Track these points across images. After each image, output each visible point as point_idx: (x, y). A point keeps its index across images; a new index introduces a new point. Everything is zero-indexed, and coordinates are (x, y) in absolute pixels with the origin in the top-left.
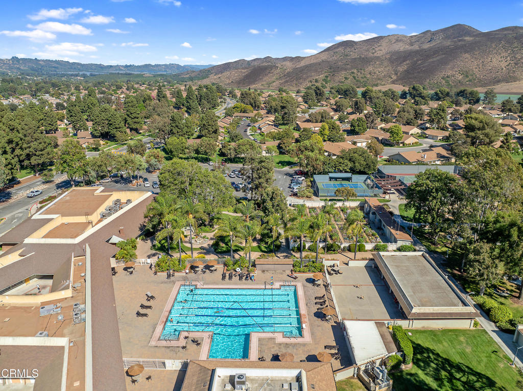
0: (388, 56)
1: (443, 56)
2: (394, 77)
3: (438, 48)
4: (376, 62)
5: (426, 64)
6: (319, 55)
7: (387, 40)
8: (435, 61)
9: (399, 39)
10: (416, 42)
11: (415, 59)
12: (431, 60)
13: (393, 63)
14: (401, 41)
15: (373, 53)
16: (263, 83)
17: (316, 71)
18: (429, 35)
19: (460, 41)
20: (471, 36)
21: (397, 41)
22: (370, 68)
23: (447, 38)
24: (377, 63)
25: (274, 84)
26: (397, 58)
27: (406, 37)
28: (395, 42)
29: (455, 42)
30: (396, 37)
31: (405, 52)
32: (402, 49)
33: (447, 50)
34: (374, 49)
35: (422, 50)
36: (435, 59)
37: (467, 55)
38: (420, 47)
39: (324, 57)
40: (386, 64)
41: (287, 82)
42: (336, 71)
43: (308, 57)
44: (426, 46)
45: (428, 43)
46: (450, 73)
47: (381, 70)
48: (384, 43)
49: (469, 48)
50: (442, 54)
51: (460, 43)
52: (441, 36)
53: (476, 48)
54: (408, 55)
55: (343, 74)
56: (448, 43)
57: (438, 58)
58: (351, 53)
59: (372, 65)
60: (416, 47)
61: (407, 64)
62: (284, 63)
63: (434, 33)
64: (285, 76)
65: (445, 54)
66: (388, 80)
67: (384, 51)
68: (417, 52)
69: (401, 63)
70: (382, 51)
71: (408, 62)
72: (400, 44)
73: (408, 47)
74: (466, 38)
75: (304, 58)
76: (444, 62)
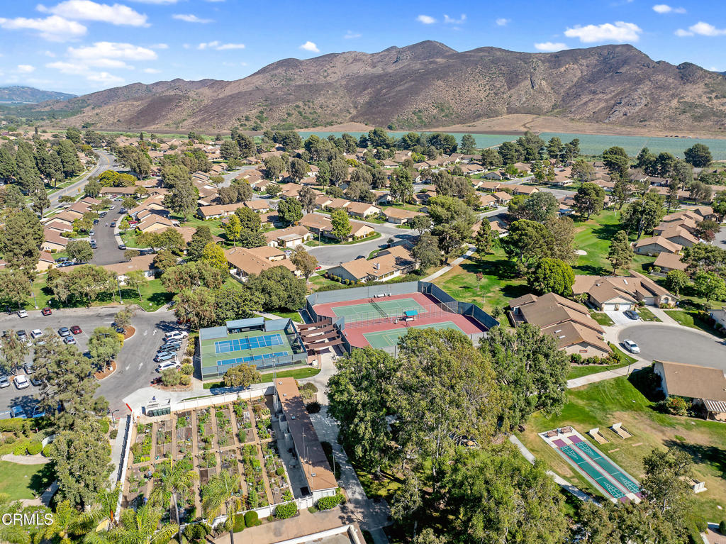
0: (344, 82)
1: (413, 83)
2: (354, 112)
3: (406, 72)
4: (328, 91)
5: (393, 94)
6: (250, 79)
7: (342, 60)
8: (403, 90)
9: (357, 58)
10: (379, 62)
11: (379, 87)
12: (399, 88)
13: (351, 92)
14: (359, 60)
15: (325, 77)
16: (167, 122)
17: (246, 104)
18: (394, 54)
19: (431, 63)
20: (443, 58)
21: (355, 60)
22: (321, 100)
23: (416, 58)
24: (330, 92)
25: (185, 123)
26: (356, 85)
27: (365, 55)
28: (352, 63)
29: (426, 65)
30: (353, 55)
31: (365, 76)
32: (362, 72)
33: (417, 75)
34: (326, 71)
35: (386, 74)
36: (402, 88)
37: (440, 83)
38: (383, 70)
39: (258, 81)
40: (341, 93)
41: (203, 120)
42: (274, 104)
43: (234, 82)
44: (391, 69)
45: (394, 65)
46: (422, 106)
47: (335, 102)
48: (338, 63)
49: (441, 73)
50: (411, 81)
51: (431, 66)
52: (409, 55)
53: (451, 74)
54: (368, 80)
55: (284, 108)
56: (417, 66)
57: (406, 85)
58: (296, 76)
59: (324, 95)
60: (379, 70)
61: (368, 94)
62: (201, 90)
63: (401, 51)
64: (200, 111)
65: (413, 81)
66: (346, 116)
67: (339, 75)
68: (380, 77)
69: (361, 92)
70: (336, 74)
71: (370, 90)
72: (359, 64)
73: (370, 70)
74: (438, 60)
75: (229, 83)
76: (413, 92)
